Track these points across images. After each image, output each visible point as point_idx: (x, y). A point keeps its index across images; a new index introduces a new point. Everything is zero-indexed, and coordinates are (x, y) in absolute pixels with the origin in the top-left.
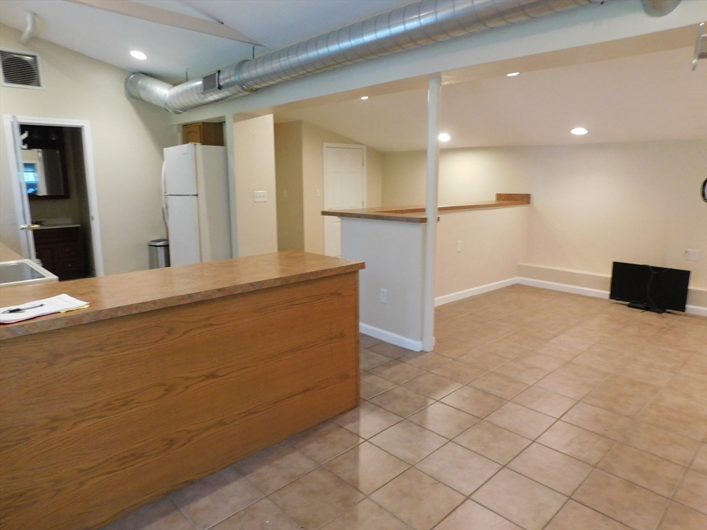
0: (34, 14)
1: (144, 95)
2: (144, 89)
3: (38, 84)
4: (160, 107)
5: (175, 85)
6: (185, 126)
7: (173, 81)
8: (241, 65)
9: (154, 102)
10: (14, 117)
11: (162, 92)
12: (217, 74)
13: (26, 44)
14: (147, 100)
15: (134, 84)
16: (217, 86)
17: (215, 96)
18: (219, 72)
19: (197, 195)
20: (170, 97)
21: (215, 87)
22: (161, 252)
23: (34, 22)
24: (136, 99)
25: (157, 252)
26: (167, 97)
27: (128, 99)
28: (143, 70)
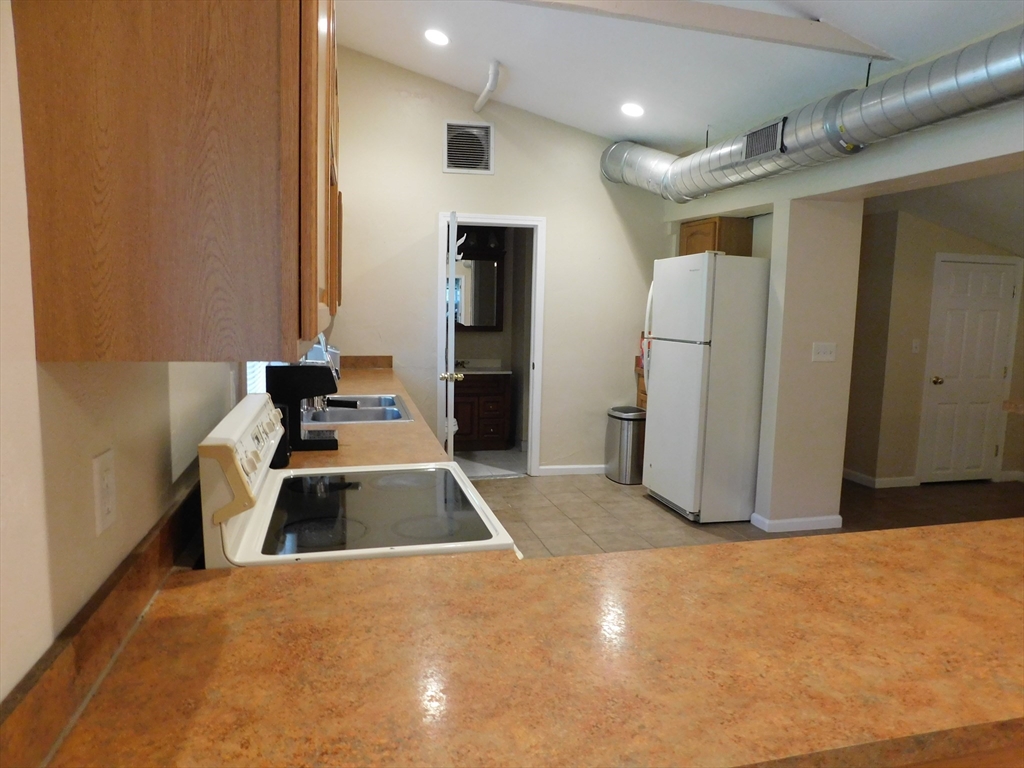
0: (499, 64)
1: (629, 176)
2: (631, 165)
3: (487, 167)
4: (655, 194)
5: (683, 155)
6: (686, 225)
7: (678, 148)
8: (839, 100)
9: (645, 185)
10: (454, 213)
11: (660, 167)
12: (780, 125)
13: (480, 112)
14: (634, 183)
15: (616, 158)
16: (779, 146)
17: (769, 166)
18: (785, 120)
19: (709, 343)
20: (673, 175)
21: (774, 147)
22: (628, 430)
23: (496, 74)
24: (616, 181)
25: (622, 429)
26: (669, 175)
27: (603, 182)
28: (631, 135)
